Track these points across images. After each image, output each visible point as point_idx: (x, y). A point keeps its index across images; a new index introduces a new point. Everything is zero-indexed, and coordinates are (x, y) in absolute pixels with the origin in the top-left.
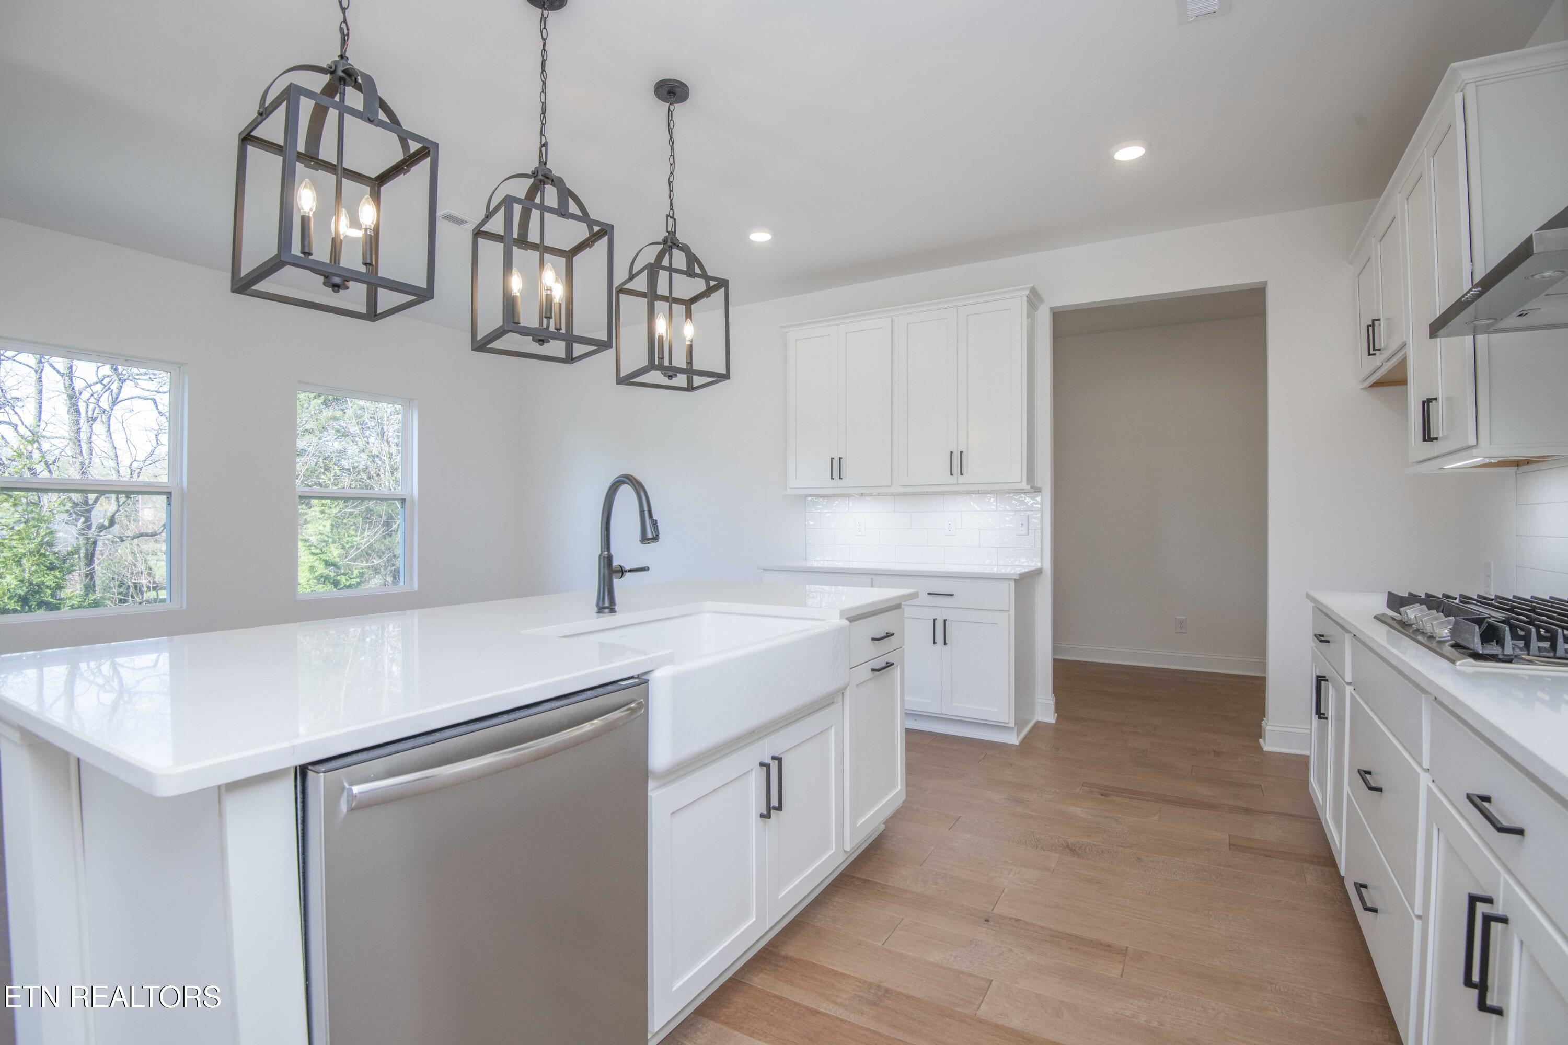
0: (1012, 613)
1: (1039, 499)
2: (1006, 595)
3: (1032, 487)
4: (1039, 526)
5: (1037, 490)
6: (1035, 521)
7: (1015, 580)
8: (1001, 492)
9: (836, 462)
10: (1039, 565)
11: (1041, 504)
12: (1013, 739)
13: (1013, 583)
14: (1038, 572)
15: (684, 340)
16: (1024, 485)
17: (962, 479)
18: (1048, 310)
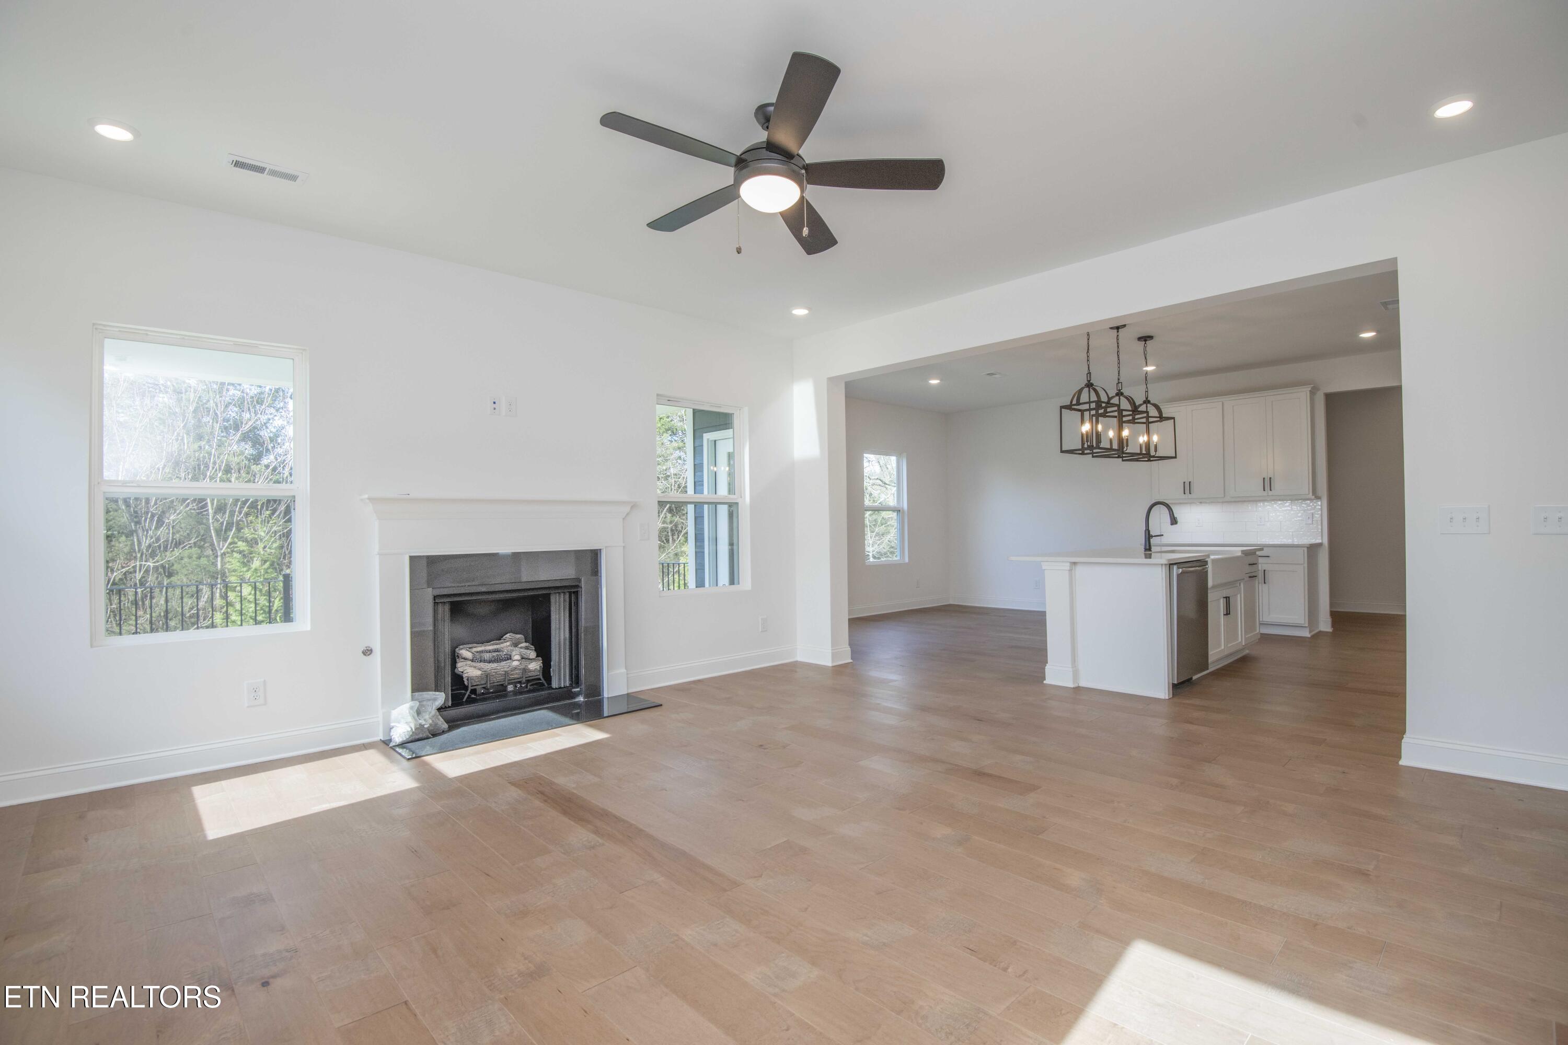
0: (1306, 565)
1: (1319, 503)
2: (1302, 557)
3: (1315, 497)
4: (1320, 519)
5: (1318, 498)
6: (1317, 516)
7: (1307, 547)
8: (1294, 498)
9: (1187, 491)
10: (1320, 541)
11: (1321, 506)
12: (1306, 634)
13: (1306, 549)
14: (1320, 545)
15: (1153, 443)
16: (1311, 496)
17: (1270, 493)
18: (1323, 394)
